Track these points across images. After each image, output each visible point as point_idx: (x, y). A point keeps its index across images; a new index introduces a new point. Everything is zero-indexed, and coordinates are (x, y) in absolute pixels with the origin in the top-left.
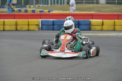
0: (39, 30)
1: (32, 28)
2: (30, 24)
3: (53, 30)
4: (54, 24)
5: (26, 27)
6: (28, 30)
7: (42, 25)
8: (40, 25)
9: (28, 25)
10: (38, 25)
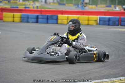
0: (97, 25)
1: (91, 23)
2: (90, 19)
3: (109, 25)
4: (110, 20)
5: (86, 22)
6: (88, 25)
7: (100, 21)
8: (98, 21)
9: (88, 20)
10: (96, 21)
